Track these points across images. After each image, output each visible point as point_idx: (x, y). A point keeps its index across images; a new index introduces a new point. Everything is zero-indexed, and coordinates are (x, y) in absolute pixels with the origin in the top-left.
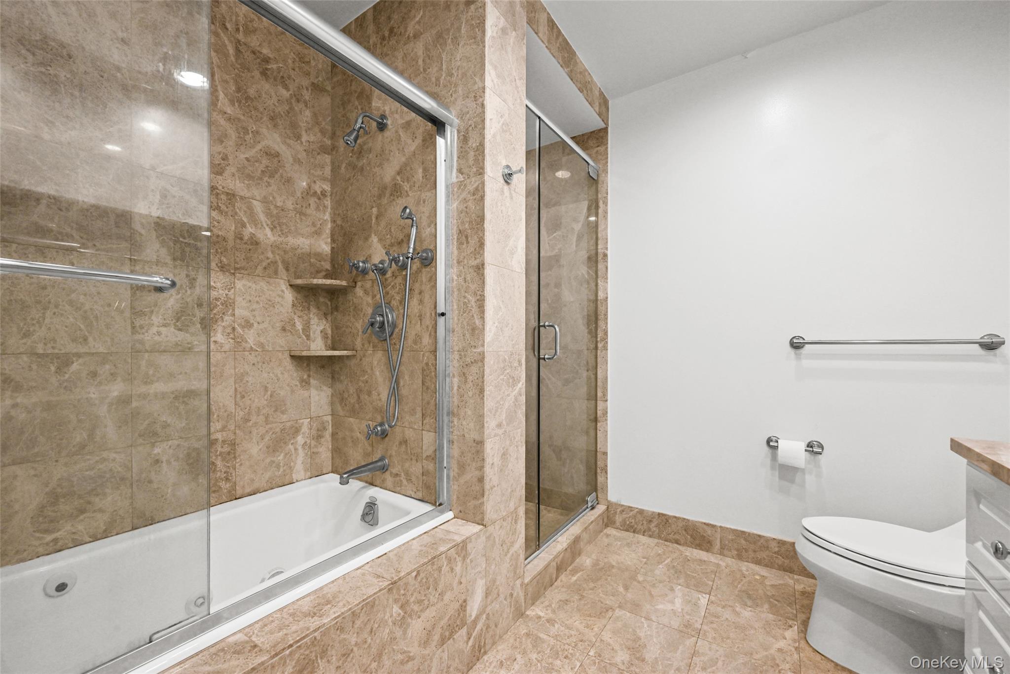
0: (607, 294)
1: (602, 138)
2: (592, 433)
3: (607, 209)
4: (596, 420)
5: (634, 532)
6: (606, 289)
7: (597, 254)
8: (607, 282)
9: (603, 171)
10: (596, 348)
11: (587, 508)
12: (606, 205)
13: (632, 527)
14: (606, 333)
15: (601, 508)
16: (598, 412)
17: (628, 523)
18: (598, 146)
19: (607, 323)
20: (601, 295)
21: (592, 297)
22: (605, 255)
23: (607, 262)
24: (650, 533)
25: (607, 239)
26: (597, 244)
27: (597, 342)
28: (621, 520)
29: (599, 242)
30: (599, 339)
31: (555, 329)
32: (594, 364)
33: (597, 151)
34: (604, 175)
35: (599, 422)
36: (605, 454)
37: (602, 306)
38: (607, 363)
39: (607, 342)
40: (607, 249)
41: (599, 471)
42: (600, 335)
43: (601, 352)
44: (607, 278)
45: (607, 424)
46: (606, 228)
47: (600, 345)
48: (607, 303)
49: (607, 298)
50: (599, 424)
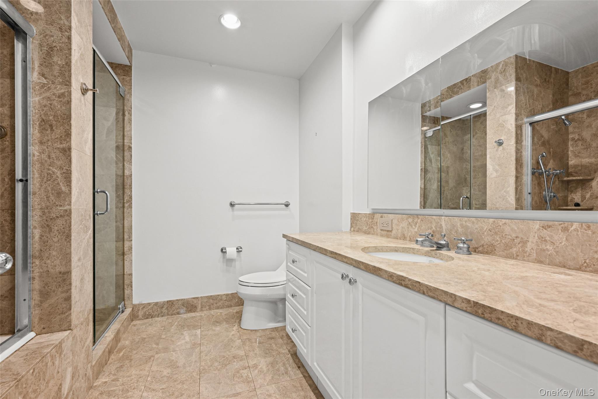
0: (131, 172)
1: (127, 71)
2: (121, 263)
3: (131, 118)
4: (123, 254)
5: (152, 317)
6: (130, 169)
7: (124, 145)
8: (131, 165)
9: (128, 93)
10: (124, 207)
11: (120, 312)
12: (131, 115)
13: (150, 315)
14: (131, 197)
15: (128, 311)
16: (125, 248)
17: (147, 313)
18: (124, 75)
19: (131, 191)
20: (127, 172)
21: (120, 173)
22: (130, 148)
23: (131, 152)
24: (163, 314)
25: (131, 137)
26: (124, 139)
27: (124, 203)
28: (142, 313)
29: (125, 138)
30: (125, 201)
31: (106, 194)
32: (122, 218)
33: (124, 78)
34: (128, 96)
35: (126, 255)
36: (131, 275)
37: (128, 180)
38: (132, 216)
39: (131, 203)
40: (131, 143)
41: (125, 287)
42: (126, 198)
43: (128, 209)
44: (131, 162)
45: (132, 255)
46: (131, 130)
47: (126, 205)
48: (132, 178)
49: (131, 175)
50: (125, 257)
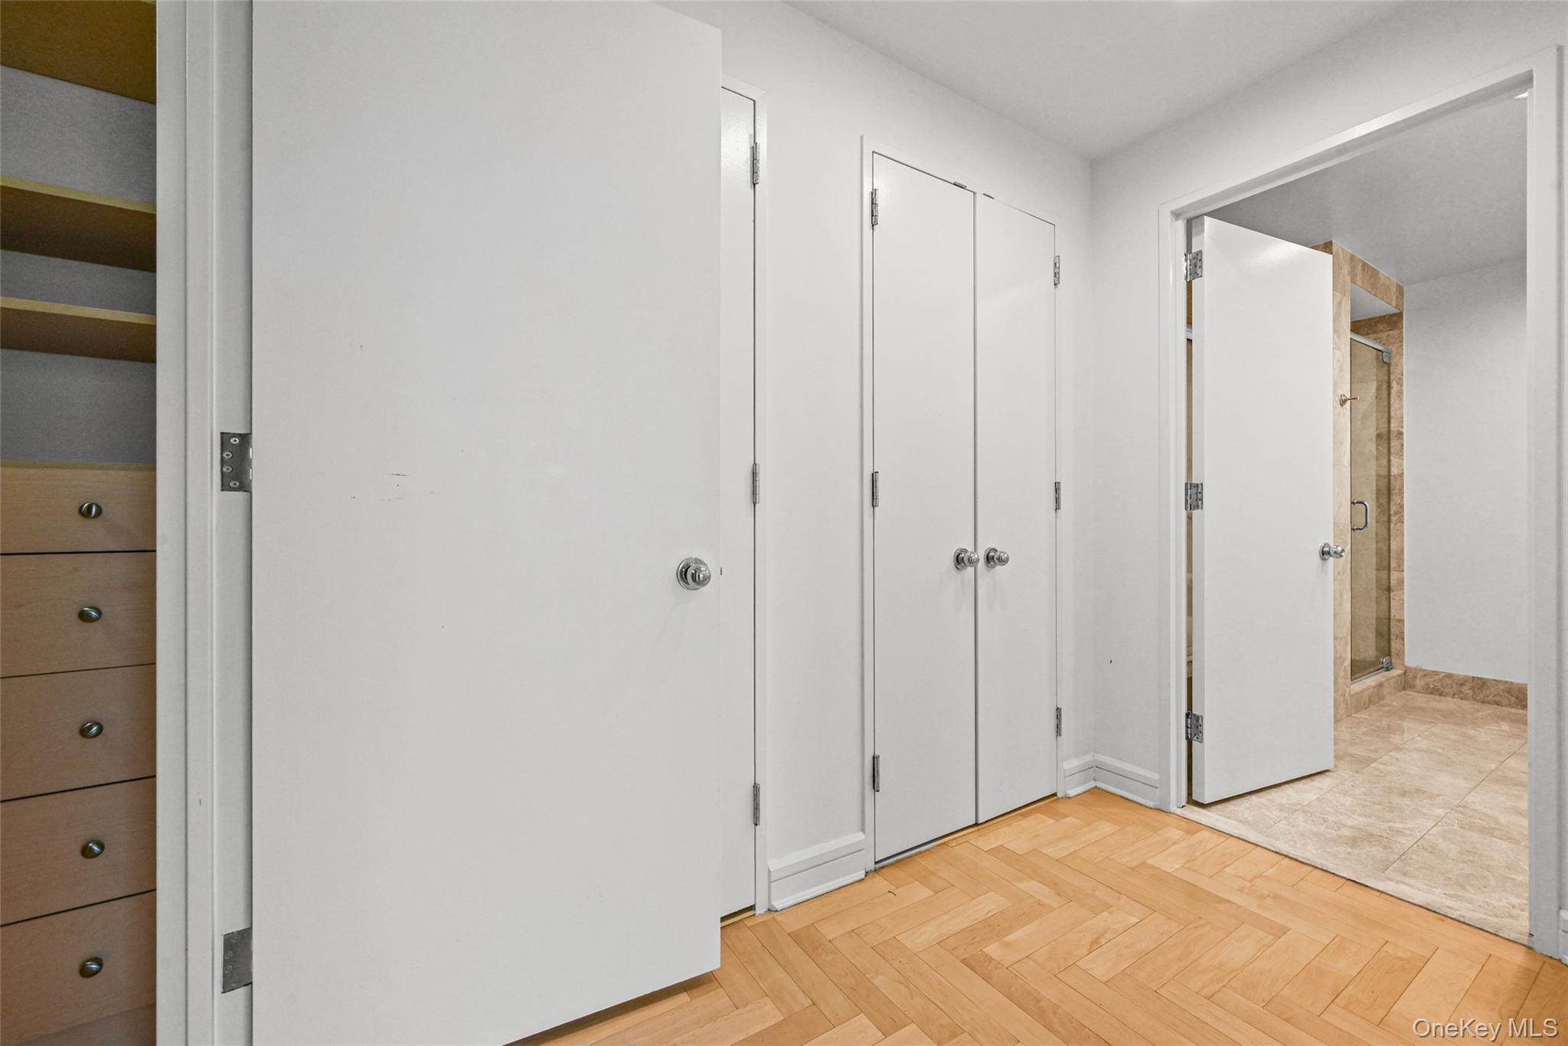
0: (1403, 469)
1: (1396, 322)
2: (1384, 603)
3: (1402, 390)
4: (1389, 589)
5: (1440, 695)
6: (1401, 465)
7: (1389, 431)
8: (1403, 459)
9: (1397, 354)
10: (1389, 521)
11: (1383, 668)
12: (1402, 386)
13: (1438, 690)
14: (1401, 507)
15: (1396, 672)
16: (1392, 581)
17: (1432, 686)
18: (1390, 330)
19: (1403, 498)
20: (1394, 471)
21: (1384, 472)
22: (1400, 434)
23: (1402, 439)
24: (1462, 696)
25: (1402, 418)
26: (1389, 423)
27: (1389, 515)
28: (1422, 683)
29: (1392, 421)
30: (1392, 513)
31: (1366, 506)
32: (1386, 536)
33: (1389, 335)
34: (1397, 358)
35: (1393, 591)
36: (1401, 621)
37: (1396, 481)
38: (1403, 535)
39: (1403, 516)
40: (1402, 427)
41: (1392, 637)
42: (1393, 509)
43: (1396, 524)
44: (1402, 455)
45: (1403, 593)
46: (1401, 407)
47: (1393, 518)
48: (1403, 479)
49: (1403, 473)
50: (1392, 594)
